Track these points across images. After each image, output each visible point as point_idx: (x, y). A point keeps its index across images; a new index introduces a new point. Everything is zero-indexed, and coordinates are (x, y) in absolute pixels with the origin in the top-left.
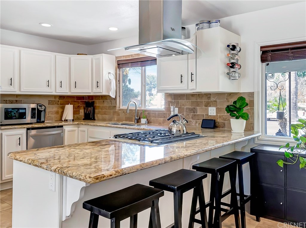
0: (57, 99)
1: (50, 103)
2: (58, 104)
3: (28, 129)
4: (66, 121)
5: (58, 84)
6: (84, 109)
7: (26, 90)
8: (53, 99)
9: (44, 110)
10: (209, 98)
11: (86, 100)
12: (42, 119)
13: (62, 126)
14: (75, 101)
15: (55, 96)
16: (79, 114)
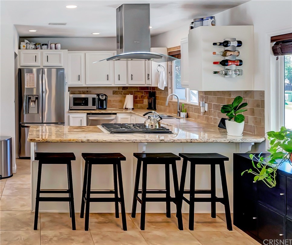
0: (121, 90)
1: (115, 93)
2: (122, 94)
3: (88, 114)
4: (126, 109)
5: (117, 77)
6: (148, 99)
7: (90, 83)
8: (117, 90)
9: (106, 99)
10: (230, 95)
11: (150, 90)
12: (105, 107)
13: (116, 114)
14: (138, 91)
15: (119, 88)
16: (143, 103)
